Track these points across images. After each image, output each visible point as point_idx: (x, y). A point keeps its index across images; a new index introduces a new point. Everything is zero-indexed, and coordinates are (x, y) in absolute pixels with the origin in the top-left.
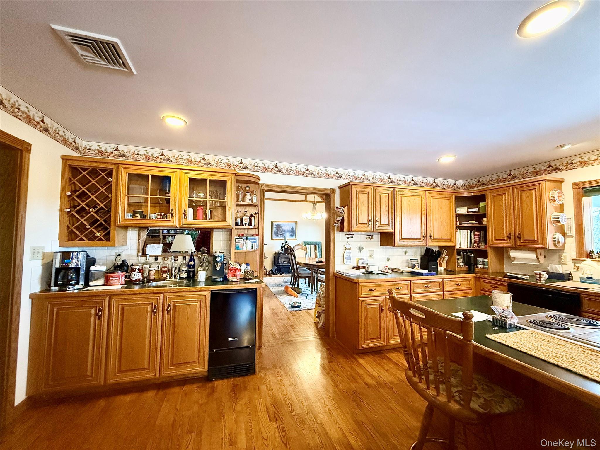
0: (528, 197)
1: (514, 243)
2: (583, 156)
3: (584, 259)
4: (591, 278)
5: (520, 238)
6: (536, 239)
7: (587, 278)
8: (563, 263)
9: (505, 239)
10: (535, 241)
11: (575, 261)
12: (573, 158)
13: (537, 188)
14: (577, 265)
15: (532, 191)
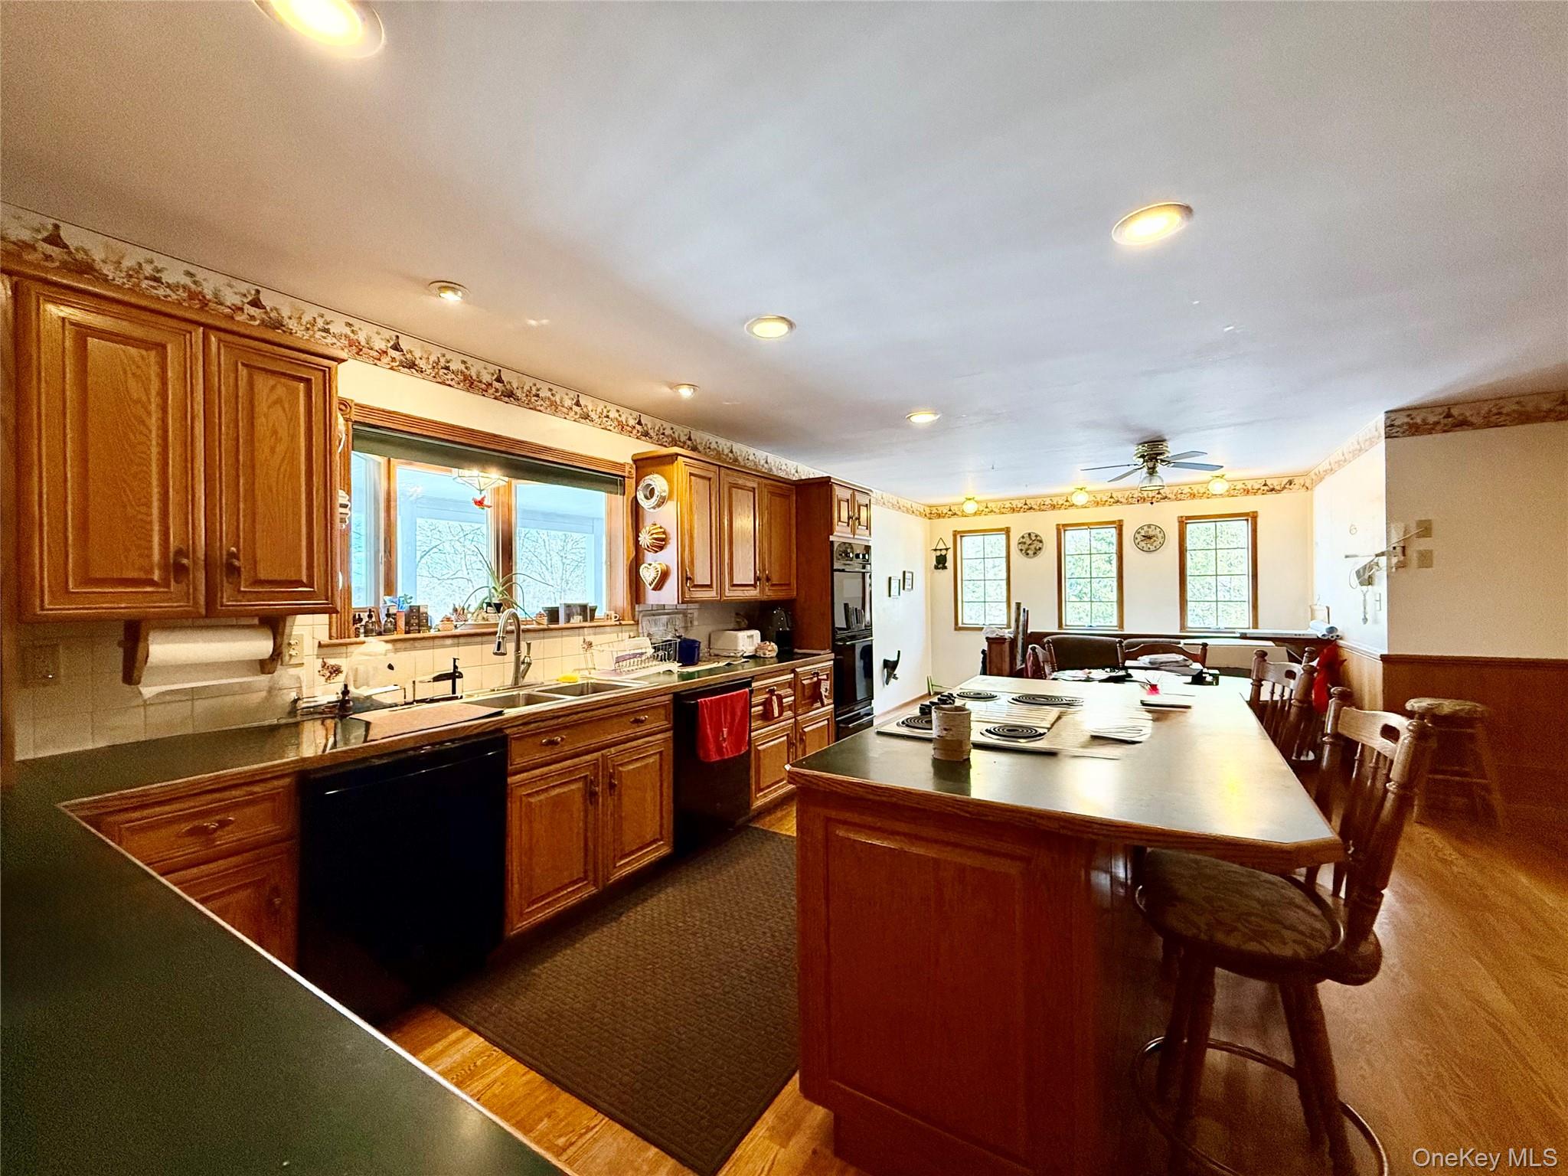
0: (279, 401)
1: (200, 595)
2: (357, 324)
3: (353, 640)
5: (232, 573)
6: (303, 580)
8: (294, 661)
9: (156, 576)
10: (300, 583)
11: (325, 650)
12: (329, 315)
13: (316, 378)
14: (331, 662)
15: (295, 384)
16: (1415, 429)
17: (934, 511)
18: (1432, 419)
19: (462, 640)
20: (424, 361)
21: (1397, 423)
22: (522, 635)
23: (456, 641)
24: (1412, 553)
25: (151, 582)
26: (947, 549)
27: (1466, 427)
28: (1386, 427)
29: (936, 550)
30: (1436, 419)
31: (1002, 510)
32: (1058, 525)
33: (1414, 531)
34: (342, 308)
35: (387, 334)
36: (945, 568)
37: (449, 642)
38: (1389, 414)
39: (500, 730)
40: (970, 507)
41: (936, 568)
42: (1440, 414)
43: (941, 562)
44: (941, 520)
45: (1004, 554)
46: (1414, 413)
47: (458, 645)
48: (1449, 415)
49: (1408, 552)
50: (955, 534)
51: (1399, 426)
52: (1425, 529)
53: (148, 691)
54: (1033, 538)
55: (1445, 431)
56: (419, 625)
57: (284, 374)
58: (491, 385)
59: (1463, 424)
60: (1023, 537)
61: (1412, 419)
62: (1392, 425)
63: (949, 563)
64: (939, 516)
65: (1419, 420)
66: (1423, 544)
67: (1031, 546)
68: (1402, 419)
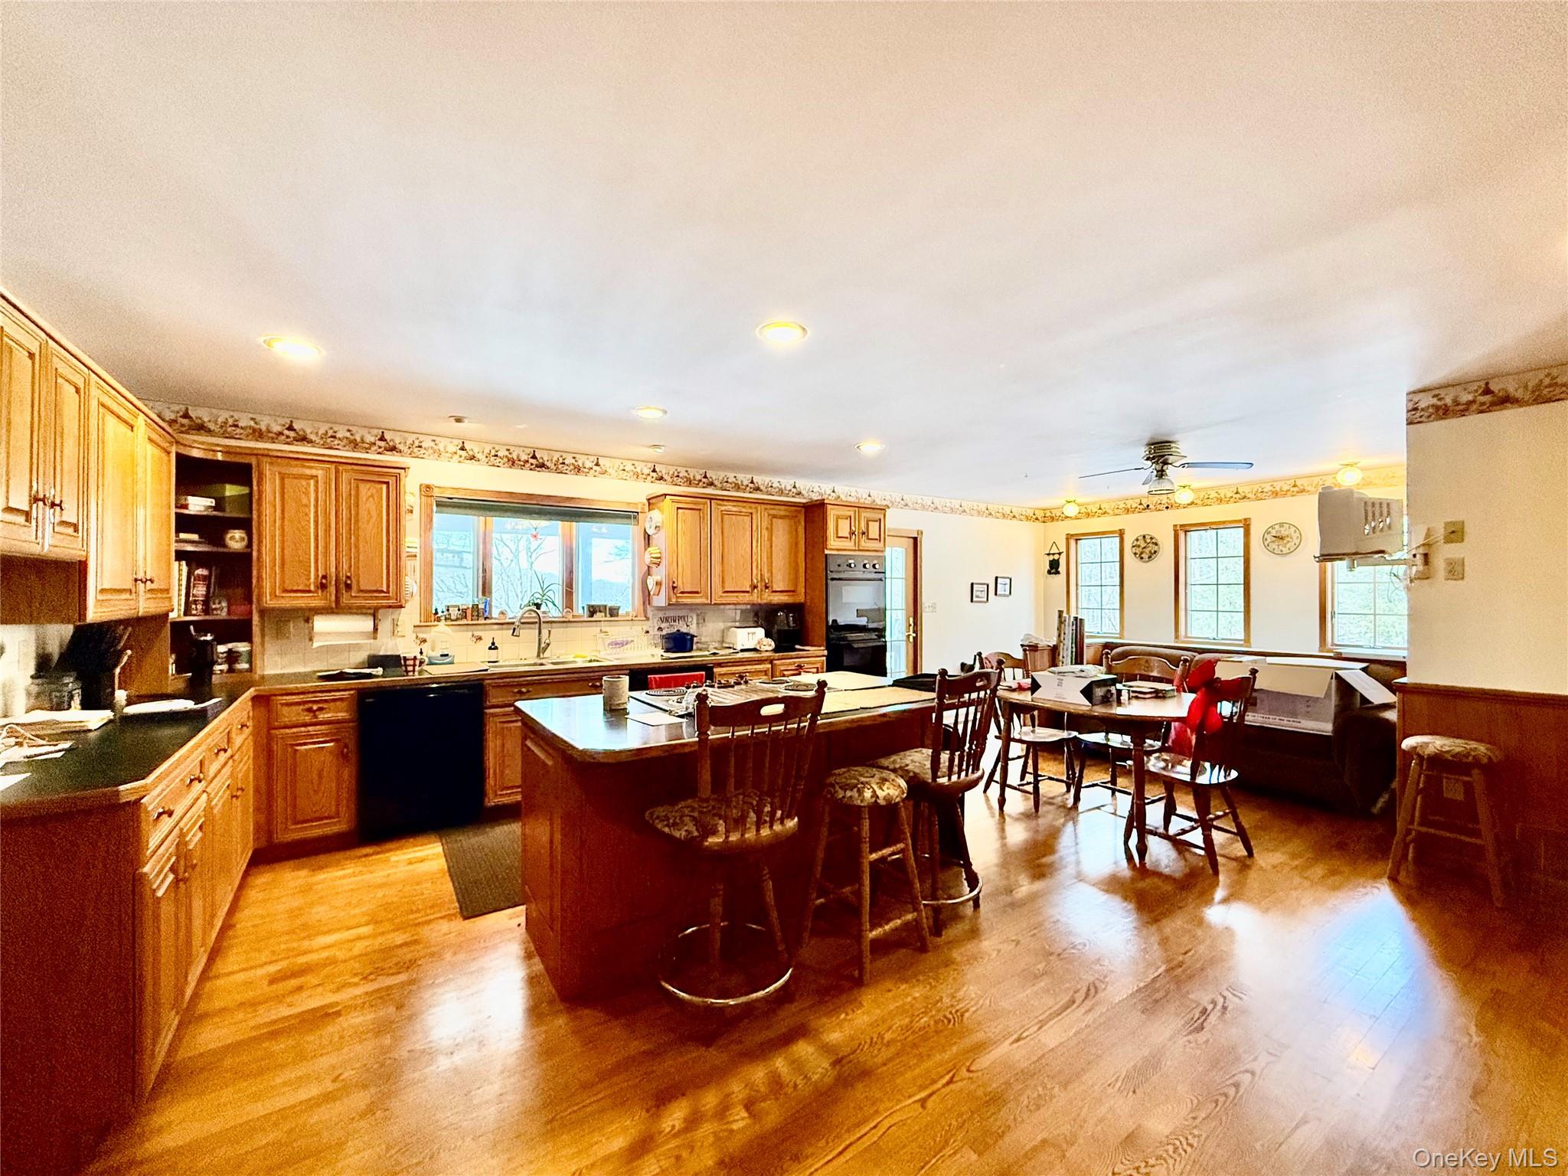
0: (372, 496)
1: (333, 598)
2: (438, 439)
3: (433, 623)
4: (447, 655)
5: (348, 587)
6: (385, 590)
7: (442, 656)
8: (399, 634)
9: (312, 588)
10: (382, 591)
11: (418, 629)
12: (422, 438)
13: (392, 481)
14: (421, 636)
15: (378, 486)
16: (1443, 412)
17: (1048, 514)
18: (1466, 397)
19: (504, 626)
20: (480, 454)
21: (1422, 405)
22: (543, 625)
23: (500, 626)
24: (1439, 563)
25: (309, 591)
26: (1060, 554)
27: (1509, 405)
28: (1408, 411)
29: (1048, 554)
30: (1470, 397)
31: (1116, 511)
32: (1175, 526)
33: (1440, 533)
34: (429, 432)
35: (456, 442)
36: (1058, 573)
37: (496, 627)
38: (1411, 396)
39: (483, 680)
40: (1071, 510)
41: (1049, 572)
42: (1476, 391)
43: (1054, 567)
44: (1055, 523)
45: (1117, 559)
46: (1442, 393)
47: (502, 629)
48: (1487, 391)
49: (1433, 559)
50: (1069, 537)
51: (1423, 410)
52: (1455, 533)
53: (316, 645)
54: (1148, 541)
55: (1482, 412)
56: (478, 616)
57: (373, 481)
58: (527, 461)
59: (1505, 401)
60: (1137, 540)
61: (1439, 400)
62: (1416, 409)
63: (1062, 568)
64: (1052, 519)
65: (1448, 401)
66: (1452, 551)
67: (1147, 549)
68: (1426, 401)
